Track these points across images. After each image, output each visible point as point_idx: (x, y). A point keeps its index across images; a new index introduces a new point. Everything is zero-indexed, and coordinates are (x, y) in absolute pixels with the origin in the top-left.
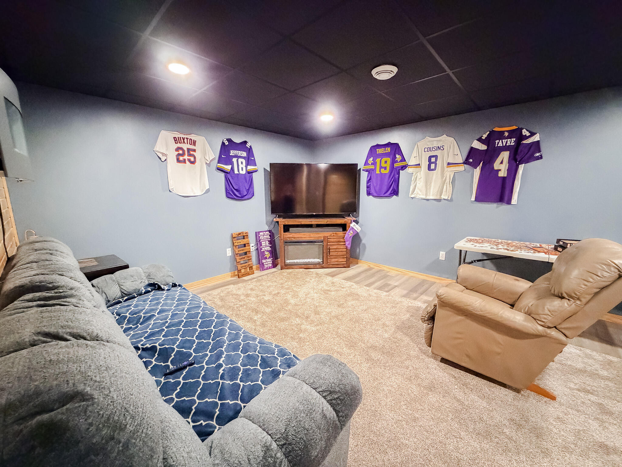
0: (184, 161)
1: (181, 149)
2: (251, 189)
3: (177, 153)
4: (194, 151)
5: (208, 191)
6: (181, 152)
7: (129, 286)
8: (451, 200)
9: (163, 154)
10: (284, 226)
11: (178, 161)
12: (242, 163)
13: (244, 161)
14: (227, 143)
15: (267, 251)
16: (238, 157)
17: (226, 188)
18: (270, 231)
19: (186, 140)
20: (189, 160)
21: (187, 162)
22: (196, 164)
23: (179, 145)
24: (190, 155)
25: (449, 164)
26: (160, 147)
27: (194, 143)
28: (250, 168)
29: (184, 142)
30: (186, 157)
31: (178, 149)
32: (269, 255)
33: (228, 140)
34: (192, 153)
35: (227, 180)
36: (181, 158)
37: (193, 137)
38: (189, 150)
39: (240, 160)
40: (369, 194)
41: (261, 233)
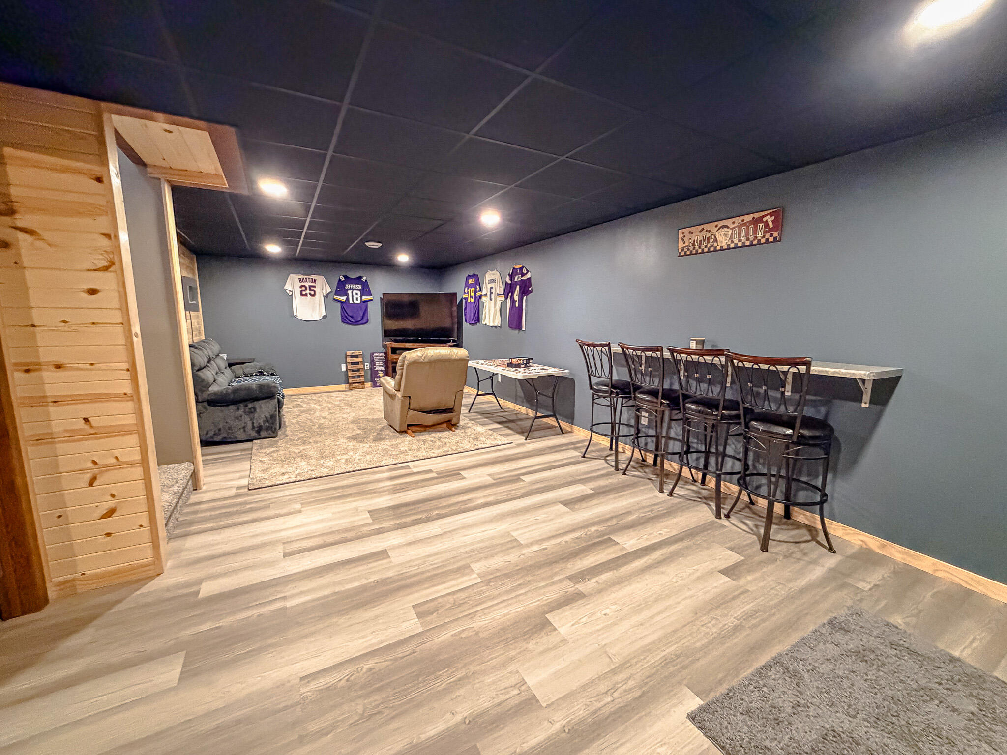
0: (306, 295)
1: (304, 286)
2: (365, 317)
3: (301, 289)
4: (315, 287)
5: (324, 317)
6: (304, 288)
7: (247, 371)
8: (500, 327)
9: (290, 291)
10: (392, 348)
11: (302, 295)
12: (357, 294)
13: (359, 292)
14: (343, 279)
15: (381, 371)
16: (353, 290)
17: (342, 316)
18: (385, 353)
19: (308, 280)
20: (310, 294)
21: (309, 295)
22: (316, 296)
23: (303, 284)
24: (310, 290)
25: (498, 295)
26: (288, 286)
27: (315, 281)
28: (365, 298)
29: (306, 281)
30: (308, 292)
31: (301, 287)
32: (383, 374)
33: (344, 276)
34: (312, 288)
35: (343, 308)
36: (304, 293)
37: (314, 277)
38: (310, 286)
39: (355, 292)
40: (466, 321)
41: (375, 354)
